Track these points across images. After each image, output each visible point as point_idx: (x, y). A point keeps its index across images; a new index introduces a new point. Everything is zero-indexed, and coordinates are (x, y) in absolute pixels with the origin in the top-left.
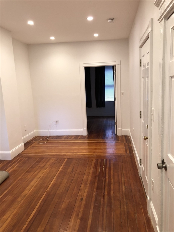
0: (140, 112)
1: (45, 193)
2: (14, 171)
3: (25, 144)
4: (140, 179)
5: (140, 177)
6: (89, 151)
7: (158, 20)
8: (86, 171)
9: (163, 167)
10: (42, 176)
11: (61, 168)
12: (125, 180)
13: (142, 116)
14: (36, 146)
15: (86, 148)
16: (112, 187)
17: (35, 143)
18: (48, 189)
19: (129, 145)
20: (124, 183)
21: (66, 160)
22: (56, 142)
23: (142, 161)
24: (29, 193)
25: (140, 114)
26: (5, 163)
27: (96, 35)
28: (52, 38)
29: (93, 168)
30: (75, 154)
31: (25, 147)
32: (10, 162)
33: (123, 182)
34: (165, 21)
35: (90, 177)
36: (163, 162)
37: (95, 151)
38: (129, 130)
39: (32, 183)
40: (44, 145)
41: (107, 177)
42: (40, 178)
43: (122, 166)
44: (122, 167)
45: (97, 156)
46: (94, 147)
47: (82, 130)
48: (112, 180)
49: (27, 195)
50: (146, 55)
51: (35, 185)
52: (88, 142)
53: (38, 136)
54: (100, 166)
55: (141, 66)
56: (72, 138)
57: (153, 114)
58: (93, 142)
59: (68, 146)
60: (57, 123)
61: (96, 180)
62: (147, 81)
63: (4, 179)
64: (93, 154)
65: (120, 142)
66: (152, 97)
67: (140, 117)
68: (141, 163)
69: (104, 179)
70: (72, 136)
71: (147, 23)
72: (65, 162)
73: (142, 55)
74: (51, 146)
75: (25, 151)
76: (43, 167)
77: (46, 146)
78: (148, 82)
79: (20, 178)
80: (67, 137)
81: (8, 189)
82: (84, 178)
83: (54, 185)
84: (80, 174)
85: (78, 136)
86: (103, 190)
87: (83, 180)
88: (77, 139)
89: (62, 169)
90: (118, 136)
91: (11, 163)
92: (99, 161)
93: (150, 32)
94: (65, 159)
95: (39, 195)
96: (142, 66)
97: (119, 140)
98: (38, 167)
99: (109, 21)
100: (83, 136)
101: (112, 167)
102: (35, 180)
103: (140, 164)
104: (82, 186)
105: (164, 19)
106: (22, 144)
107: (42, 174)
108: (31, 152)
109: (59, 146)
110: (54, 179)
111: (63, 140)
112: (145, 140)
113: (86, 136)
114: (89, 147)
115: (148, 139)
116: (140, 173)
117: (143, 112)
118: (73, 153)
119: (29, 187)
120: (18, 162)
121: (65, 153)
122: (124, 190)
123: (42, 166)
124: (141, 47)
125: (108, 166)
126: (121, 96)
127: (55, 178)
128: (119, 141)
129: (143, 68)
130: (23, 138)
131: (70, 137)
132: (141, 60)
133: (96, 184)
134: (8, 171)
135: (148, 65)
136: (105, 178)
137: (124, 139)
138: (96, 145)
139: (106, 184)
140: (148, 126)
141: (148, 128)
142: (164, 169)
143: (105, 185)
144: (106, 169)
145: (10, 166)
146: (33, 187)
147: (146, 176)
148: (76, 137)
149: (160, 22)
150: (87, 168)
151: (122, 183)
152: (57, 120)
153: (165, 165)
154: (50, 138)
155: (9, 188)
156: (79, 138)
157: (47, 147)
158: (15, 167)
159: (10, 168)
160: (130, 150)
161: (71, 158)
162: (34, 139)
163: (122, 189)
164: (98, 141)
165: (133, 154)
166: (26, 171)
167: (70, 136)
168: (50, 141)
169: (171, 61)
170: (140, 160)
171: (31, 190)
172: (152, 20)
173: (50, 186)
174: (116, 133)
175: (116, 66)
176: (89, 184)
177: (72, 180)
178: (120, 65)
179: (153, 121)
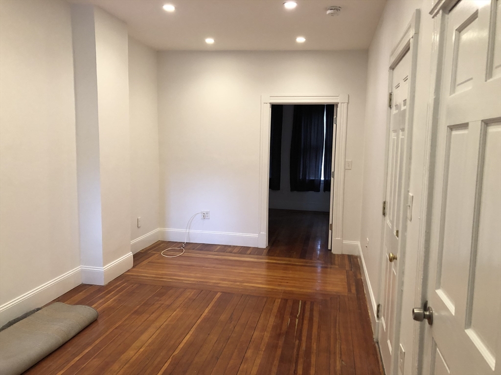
0: (384, 203)
1: (170, 360)
2: (109, 309)
3: (135, 256)
4: (375, 347)
5: (376, 345)
6: (269, 281)
7: (431, 13)
8: (261, 321)
9: (425, 316)
10: (165, 323)
11: (206, 311)
12: (342, 347)
13: (387, 211)
14: (159, 261)
15: (262, 275)
16: (313, 359)
17: (156, 255)
18: (176, 353)
19: (356, 276)
20: (341, 354)
21: (219, 295)
22: (200, 256)
23: (382, 309)
24: (137, 355)
25: (384, 208)
26: (92, 292)
27: (301, 40)
28: (210, 41)
29: (276, 316)
30: (238, 284)
31: (134, 261)
32: (100, 289)
33: (338, 351)
34: (443, 16)
35: (267, 335)
36: (425, 307)
37: (281, 282)
38: (358, 243)
39: (144, 337)
40: (174, 262)
41: (304, 339)
42: (162, 327)
43: (338, 318)
44: (338, 321)
45: (285, 292)
46: (279, 274)
47: (256, 235)
48: (314, 346)
49: (131, 361)
50: (402, 84)
51: (150, 341)
52: (268, 263)
53: (163, 242)
54: (291, 314)
55: (390, 106)
56: (235, 251)
57: (411, 205)
58: (279, 264)
59: (224, 266)
60: (205, 216)
61: (281, 343)
62: (401, 137)
63: (87, 323)
64: (276, 288)
65: (337, 267)
66: (410, 169)
67: (384, 214)
68: (380, 314)
69: (297, 341)
70: (235, 247)
71: (408, 18)
72: (215, 300)
73: (395, 84)
74: (188, 263)
75: (134, 269)
76: (169, 306)
77: (179, 262)
78: (403, 140)
79: (120, 323)
80: (225, 249)
81: (93, 345)
82: (254, 337)
83: (190, 344)
84: (247, 327)
85: (248, 248)
86: (294, 365)
87: (252, 339)
88: (245, 254)
89: (209, 312)
90: (334, 254)
91: (104, 293)
92: (290, 303)
93: (412, 38)
94: (216, 293)
95: (156, 362)
96: (394, 108)
97: (336, 262)
98: (158, 306)
99: (329, 12)
100: (258, 248)
101: (316, 319)
102: (151, 330)
103: (378, 316)
104: (249, 353)
105: (441, 12)
106: (130, 255)
107: (165, 320)
108: (147, 273)
109: (206, 265)
110: (191, 333)
111: (216, 253)
112: (391, 260)
113: (264, 249)
114: (270, 274)
115: (396, 259)
116: (377, 335)
117: (390, 203)
118: (235, 281)
119: (137, 344)
120: (119, 292)
121: (218, 282)
122: (338, 367)
123: (167, 303)
124: (393, 68)
125: (307, 314)
126: (345, 169)
127: (193, 330)
128: (335, 264)
129: (394, 111)
130: (133, 242)
131: (230, 249)
132: (391, 95)
133: (279, 352)
134: (96, 308)
135: (405, 105)
136: (300, 340)
137: (347, 262)
138: (285, 269)
139: (301, 353)
140: (397, 232)
141: (397, 235)
142: (426, 321)
143: (298, 355)
144: (303, 321)
145: (101, 298)
146: (146, 344)
147: (389, 342)
148: (244, 250)
149: (433, 17)
150: (262, 315)
151: (335, 353)
152: (205, 210)
153: (430, 312)
154: (189, 246)
155: (97, 342)
156: (249, 252)
157: (181, 265)
158: (111, 300)
159: (101, 301)
160: (359, 286)
161: (229, 293)
162: (155, 247)
163: (335, 367)
164: (289, 261)
165: (364, 294)
166: (132, 312)
167: (230, 246)
168: (186, 254)
169: (452, 96)
170: (378, 306)
171: (142, 350)
172: (418, 13)
173: (181, 346)
174: (329, 248)
175: (339, 105)
176: (263, 350)
177: (229, 339)
178: (348, 103)
179: (409, 221)
